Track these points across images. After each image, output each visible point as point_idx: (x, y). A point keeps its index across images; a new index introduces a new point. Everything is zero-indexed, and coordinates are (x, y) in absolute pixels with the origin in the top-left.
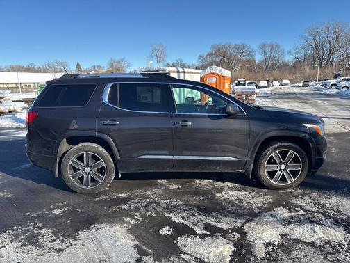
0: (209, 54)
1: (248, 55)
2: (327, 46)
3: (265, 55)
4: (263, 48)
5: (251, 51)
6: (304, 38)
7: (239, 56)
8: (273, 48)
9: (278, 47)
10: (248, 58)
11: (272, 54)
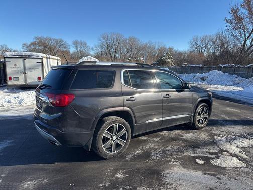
0: (32, 44)
1: (65, 48)
2: (114, 47)
3: (77, 49)
4: (76, 43)
5: (66, 45)
6: (101, 40)
7: (58, 47)
8: (82, 44)
9: (86, 44)
10: (64, 50)
11: (82, 49)
